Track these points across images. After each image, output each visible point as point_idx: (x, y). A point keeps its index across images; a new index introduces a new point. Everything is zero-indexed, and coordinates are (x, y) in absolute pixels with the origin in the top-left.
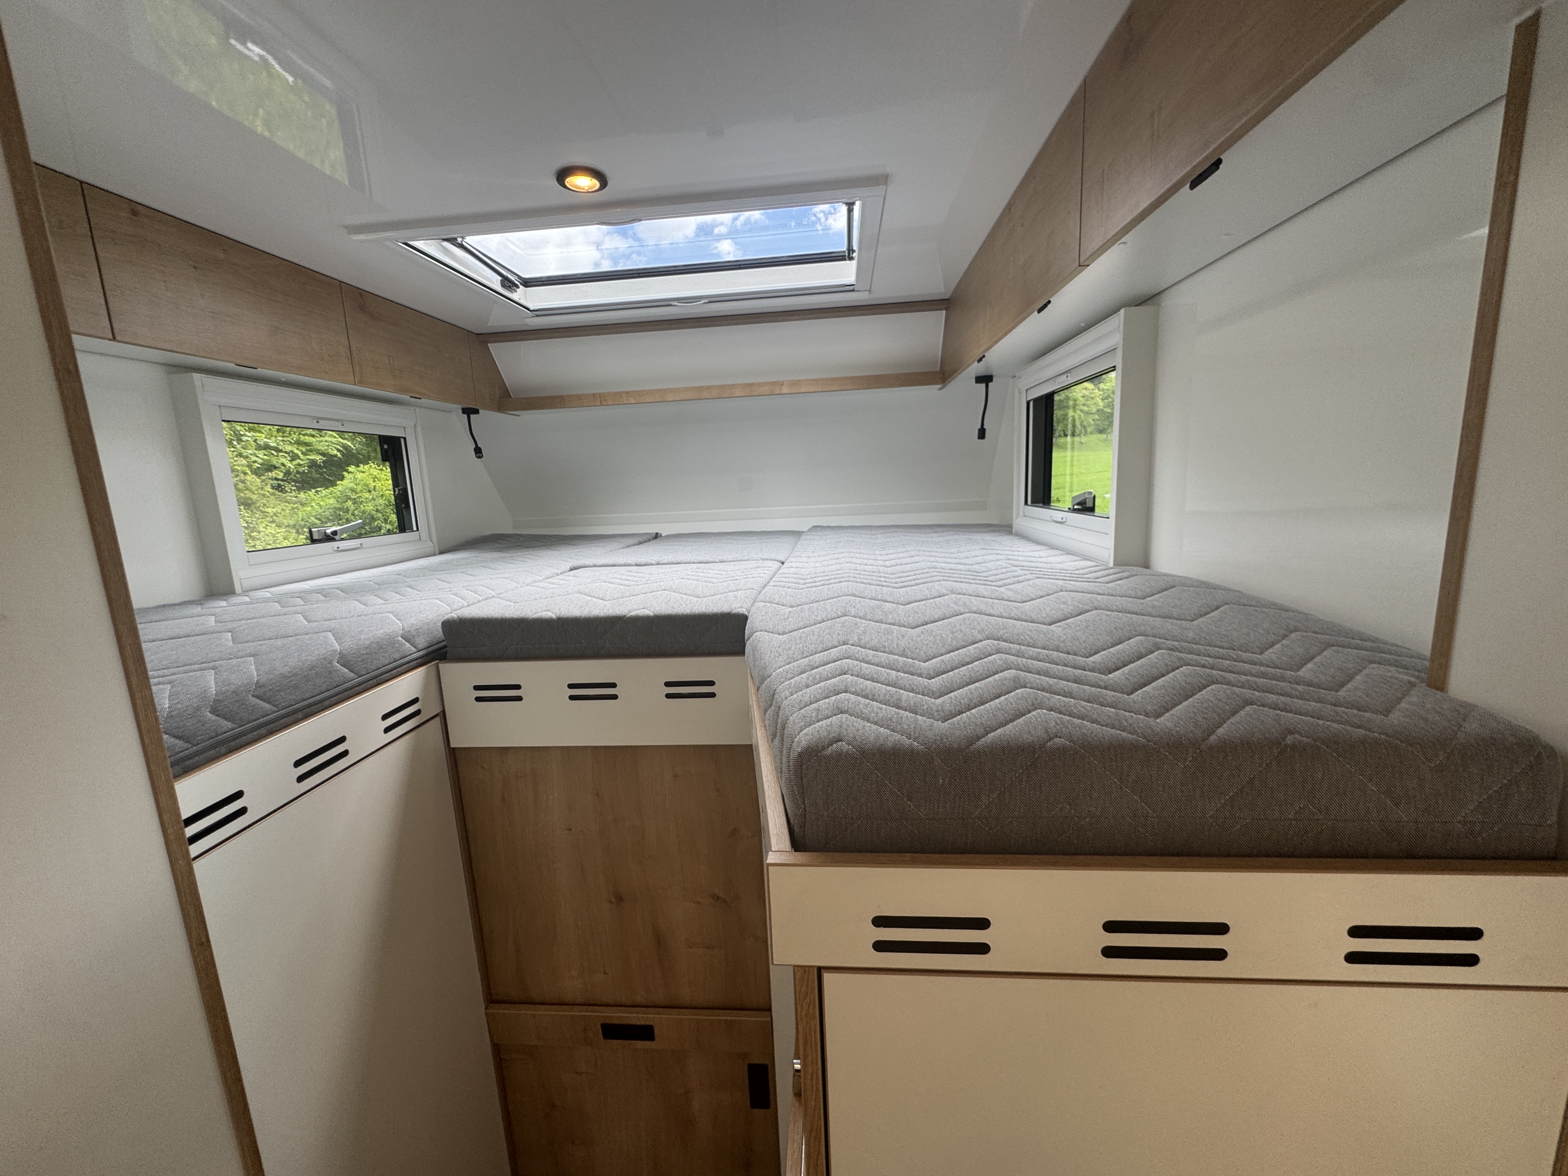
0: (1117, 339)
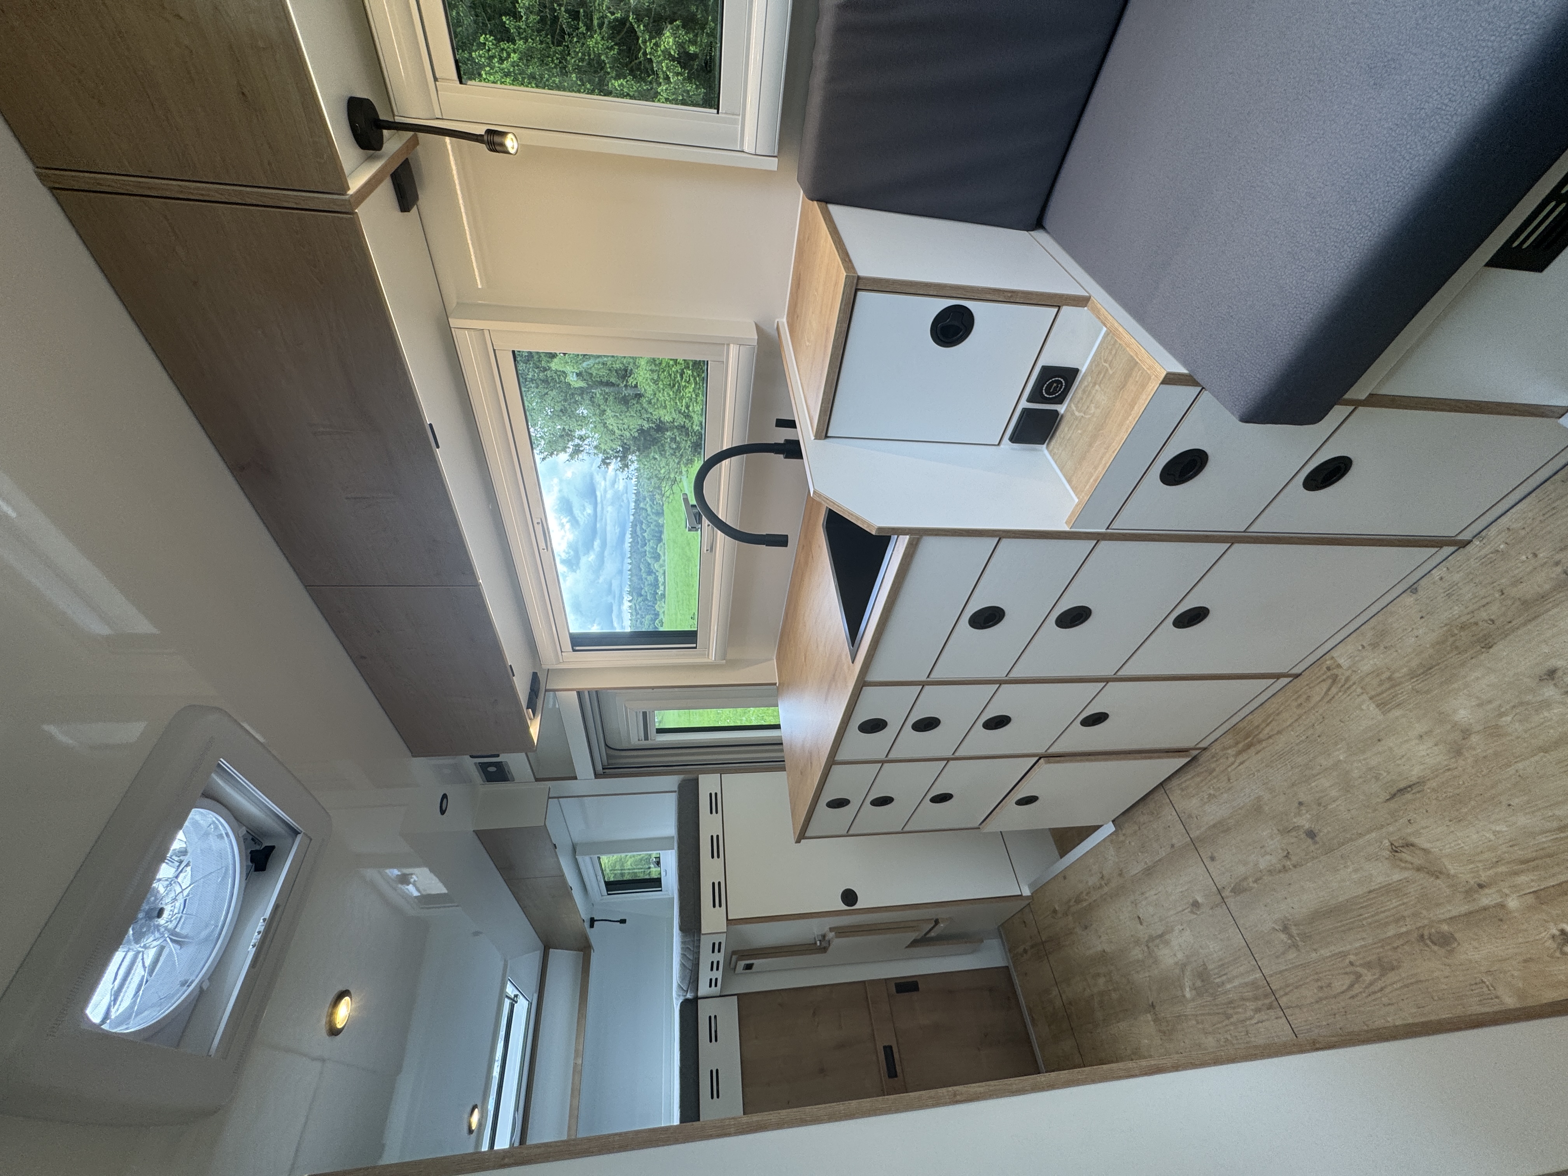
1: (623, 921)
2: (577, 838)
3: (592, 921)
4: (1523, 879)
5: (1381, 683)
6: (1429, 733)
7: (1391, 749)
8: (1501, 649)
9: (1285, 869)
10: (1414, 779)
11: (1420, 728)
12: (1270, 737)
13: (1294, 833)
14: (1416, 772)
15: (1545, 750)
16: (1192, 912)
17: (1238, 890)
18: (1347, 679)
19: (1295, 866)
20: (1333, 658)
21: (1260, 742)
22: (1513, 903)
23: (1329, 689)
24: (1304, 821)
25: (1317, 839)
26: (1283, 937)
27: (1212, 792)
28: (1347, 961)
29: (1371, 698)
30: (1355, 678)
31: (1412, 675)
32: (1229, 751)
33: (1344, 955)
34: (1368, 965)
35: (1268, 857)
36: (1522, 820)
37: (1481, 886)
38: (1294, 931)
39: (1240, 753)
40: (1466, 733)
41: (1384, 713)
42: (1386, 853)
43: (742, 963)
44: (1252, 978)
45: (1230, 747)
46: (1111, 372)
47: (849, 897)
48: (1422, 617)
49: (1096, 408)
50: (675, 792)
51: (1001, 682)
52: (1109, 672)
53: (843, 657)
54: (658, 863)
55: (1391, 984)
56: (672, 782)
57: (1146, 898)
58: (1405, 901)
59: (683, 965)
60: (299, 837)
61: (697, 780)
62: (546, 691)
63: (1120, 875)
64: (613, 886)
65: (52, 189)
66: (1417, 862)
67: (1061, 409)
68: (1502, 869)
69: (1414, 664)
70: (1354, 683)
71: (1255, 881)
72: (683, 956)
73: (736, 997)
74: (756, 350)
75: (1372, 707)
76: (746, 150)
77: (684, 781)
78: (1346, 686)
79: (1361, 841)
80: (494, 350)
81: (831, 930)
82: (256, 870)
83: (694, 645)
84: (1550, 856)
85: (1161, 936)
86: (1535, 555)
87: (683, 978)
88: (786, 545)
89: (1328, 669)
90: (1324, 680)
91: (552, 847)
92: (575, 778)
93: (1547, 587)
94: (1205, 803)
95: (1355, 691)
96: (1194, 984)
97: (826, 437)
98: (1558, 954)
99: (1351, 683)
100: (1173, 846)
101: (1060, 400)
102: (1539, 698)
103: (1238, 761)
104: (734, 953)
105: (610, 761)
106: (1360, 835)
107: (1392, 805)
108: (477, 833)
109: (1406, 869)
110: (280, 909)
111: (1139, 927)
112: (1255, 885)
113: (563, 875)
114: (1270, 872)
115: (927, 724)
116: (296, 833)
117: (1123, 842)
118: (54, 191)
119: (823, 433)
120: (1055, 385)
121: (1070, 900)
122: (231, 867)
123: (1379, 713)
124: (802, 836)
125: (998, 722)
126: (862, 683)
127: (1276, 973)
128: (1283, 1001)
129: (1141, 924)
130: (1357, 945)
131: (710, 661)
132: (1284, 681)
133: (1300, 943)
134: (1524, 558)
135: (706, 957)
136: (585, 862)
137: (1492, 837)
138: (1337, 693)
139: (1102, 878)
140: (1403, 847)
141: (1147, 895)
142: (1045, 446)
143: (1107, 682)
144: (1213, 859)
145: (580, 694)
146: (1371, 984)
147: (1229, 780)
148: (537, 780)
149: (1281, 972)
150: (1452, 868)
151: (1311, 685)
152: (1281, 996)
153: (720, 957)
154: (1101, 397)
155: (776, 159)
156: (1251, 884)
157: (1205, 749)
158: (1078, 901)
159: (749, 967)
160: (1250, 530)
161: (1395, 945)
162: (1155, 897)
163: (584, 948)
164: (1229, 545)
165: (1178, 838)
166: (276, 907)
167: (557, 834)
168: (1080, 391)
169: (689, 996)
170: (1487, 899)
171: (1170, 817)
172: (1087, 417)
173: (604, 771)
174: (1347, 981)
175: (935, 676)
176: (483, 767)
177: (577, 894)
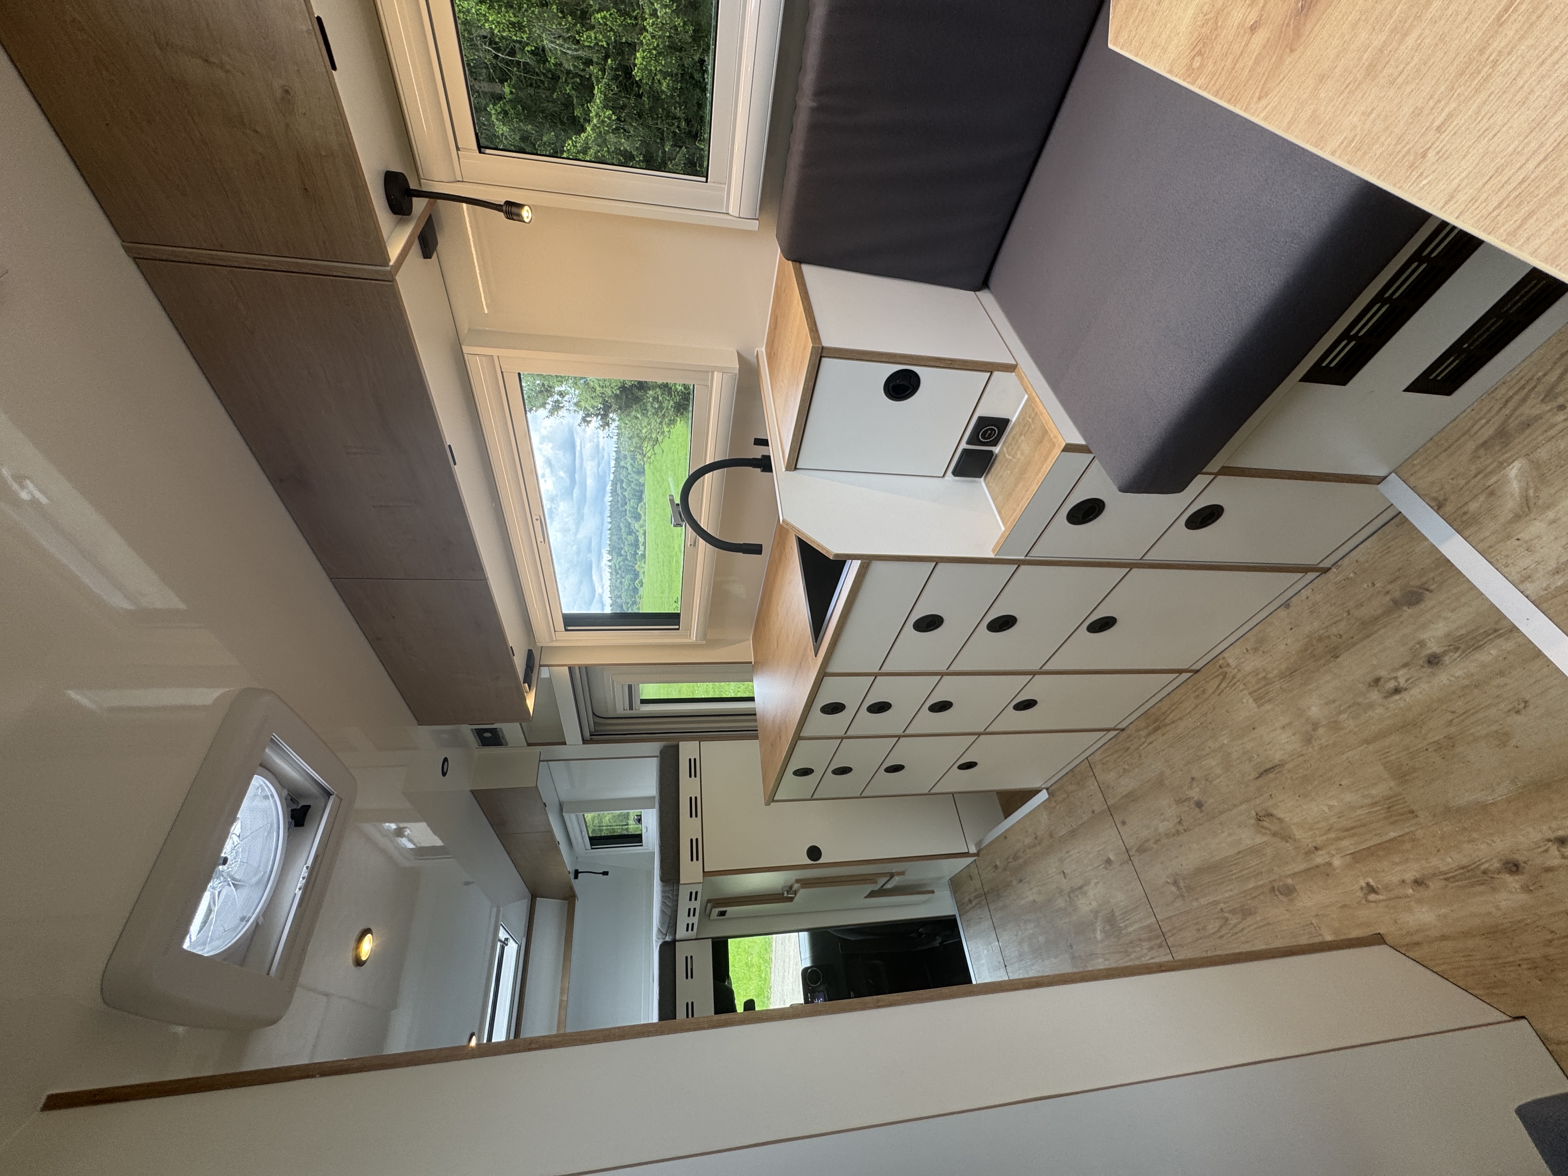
0: (573, 816)
1: (605, 873)
2: (563, 798)
3: (577, 873)
4: (1345, 843)
5: (1258, 682)
6: (1290, 724)
7: (1261, 736)
8: (1345, 659)
9: (1178, 833)
10: (1276, 761)
11: (1284, 720)
12: (1173, 722)
13: (1186, 804)
14: (1278, 757)
15: (1367, 742)
16: (1106, 868)
17: (1142, 850)
18: (1234, 677)
19: (1185, 831)
20: (1224, 658)
21: (1166, 725)
22: (1337, 862)
23: (1219, 685)
24: (1195, 793)
25: (1203, 808)
26: (1174, 889)
27: (1127, 767)
28: (1219, 908)
29: (1250, 694)
30: (1239, 676)
31: (1282, 676)
32: (1141, 733)
33: (1216, 903)
34: (1233, 912)
35: (1165, 823)
36: (1349, 797)
37: (1316, 849)
38: (1182, 885)
39: (1149, 735)
40: (1316, 726)
41: (1258, 707)
42: (1253, 821)
43: (716, 911)
44: (1148, 922)
45: (1142, 729)
46: (1033, 427)
47: (814, 853)
48: (1291, 629)
49: (1022, 454)
50: (657, 757)
51: (942, 674)
52: (1036, 667)
53: (809, 650)
54: (639, 821)
55: (1249, 926)
56: (654, 747)
57: (1070, 856)
58: (1263, 860)
59: (663, 912)
60: (332, 798)
61: (677, 747)
62: (540, 666)
63: (1051, 836)
64: (597, 841)
65: (135, 259)
66: (1275, 828)
67: (996, 450)
68: (1332, 835)
69: (1283, 667)
70: (1238, 681)
71: (1156, 842)
72: (664, 903)
73: (710, 940)
74: (737, 378)
75: (1251, 701)
76: (730, 212)
77: (665, 747)
78: (1232, 683)
79: (1235, 811)
80: (502, 372)
81: (797, 881)
82: (296, 825)
83: (677, 627)
84: (1364, 825)
85: (1080, 888)
86: (1373, 584)
87: (662, 923)
88: (761, 554)
89: (1220, 667)
90: (1216, 676)
91: (543, 805)
92: (565, 743)
93: (1379, 612)
94: (1121, 776)
95: (1239, 687)
96: (1103, 928)
97: (796, 468)
98: (1363, 902)
99: (1236, 680)
100: (1093, 812)
101: (995, 443)
102: (1367, 701)
103: (1148, 741)
104: (709, 901)
105: (597, 728)
106: (1235, 806)
107: (1260, 782)
108: (472, 792)
109: (1264, 834)
110: (319, 859)
111: (1065, 881)
112: (1155, 846)
113: (551, 832)
114: (1167, 835)
115: (881, 707)
116: (329, 794)
117: (1054, 807)
118: (137, 260)
119: (793, 465)
120: (989, 432)
121: (1008, 858)
122: (275, 821)
123: (1255, 706)
124: (771, 799)
125: (942, 707)
126: (823, 674)
127: (1167, 918)
128: (1170, 941)
129: (1065, 878)
130: (1227, 895)
131: (691, 641)
132: (1185, 676)
133: (1186, 894)
134: (1365, 586)
135: (684, 905)
136: (571, 819)
137: (1326, 810)
138: (1226, 688)
139: (1036, 838)
140: (1264, 816)
141: (1072, 853)
142: (982, 479)
143: (1034, 675)
144: (1124, 823)
145: (571, 669)
146: (1235, 926)
147: (1140, 757)
148: (529, 745)
149: (1170, 918)
150: (1298, 834)
151: (1208, 680)
152: (1169, 937)
153: (697, 905)
154: (1025, 446)
155: (757, 222)
156: (1152, 845)
157: (1123, 730)
158: (1015, 858)
159: (723, 914)
160: (1145, 558)
161: (1254, 895)
162: (1078, 855)
163: (569, 898)
164: (1128, 569)
165: (1098, 805)
166: (316, 857)
167: (547, 795)
168: (1010, 438)
169: (668, 939)
170: (1320, 859)
171: (1092, 788)
172: (1015, 461)
173: (592, 737)
174: (1217, 925)
175: (885, 669)
176: (479, 733)
177: (563, 847)
